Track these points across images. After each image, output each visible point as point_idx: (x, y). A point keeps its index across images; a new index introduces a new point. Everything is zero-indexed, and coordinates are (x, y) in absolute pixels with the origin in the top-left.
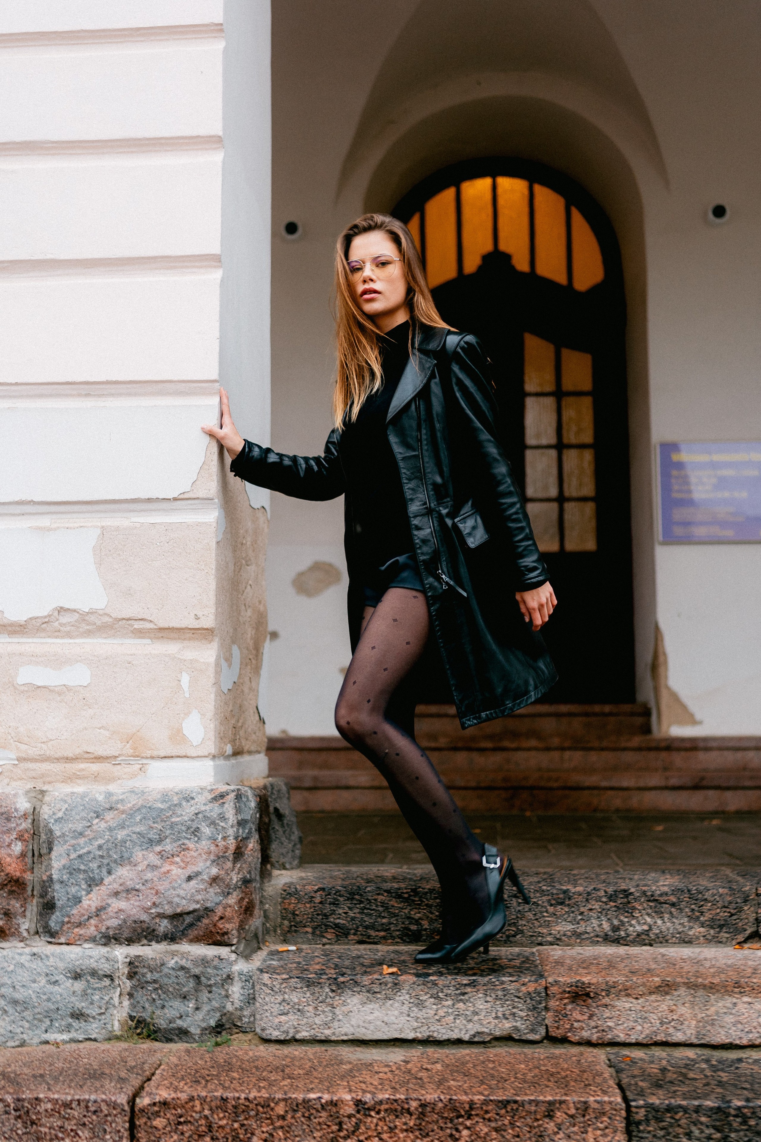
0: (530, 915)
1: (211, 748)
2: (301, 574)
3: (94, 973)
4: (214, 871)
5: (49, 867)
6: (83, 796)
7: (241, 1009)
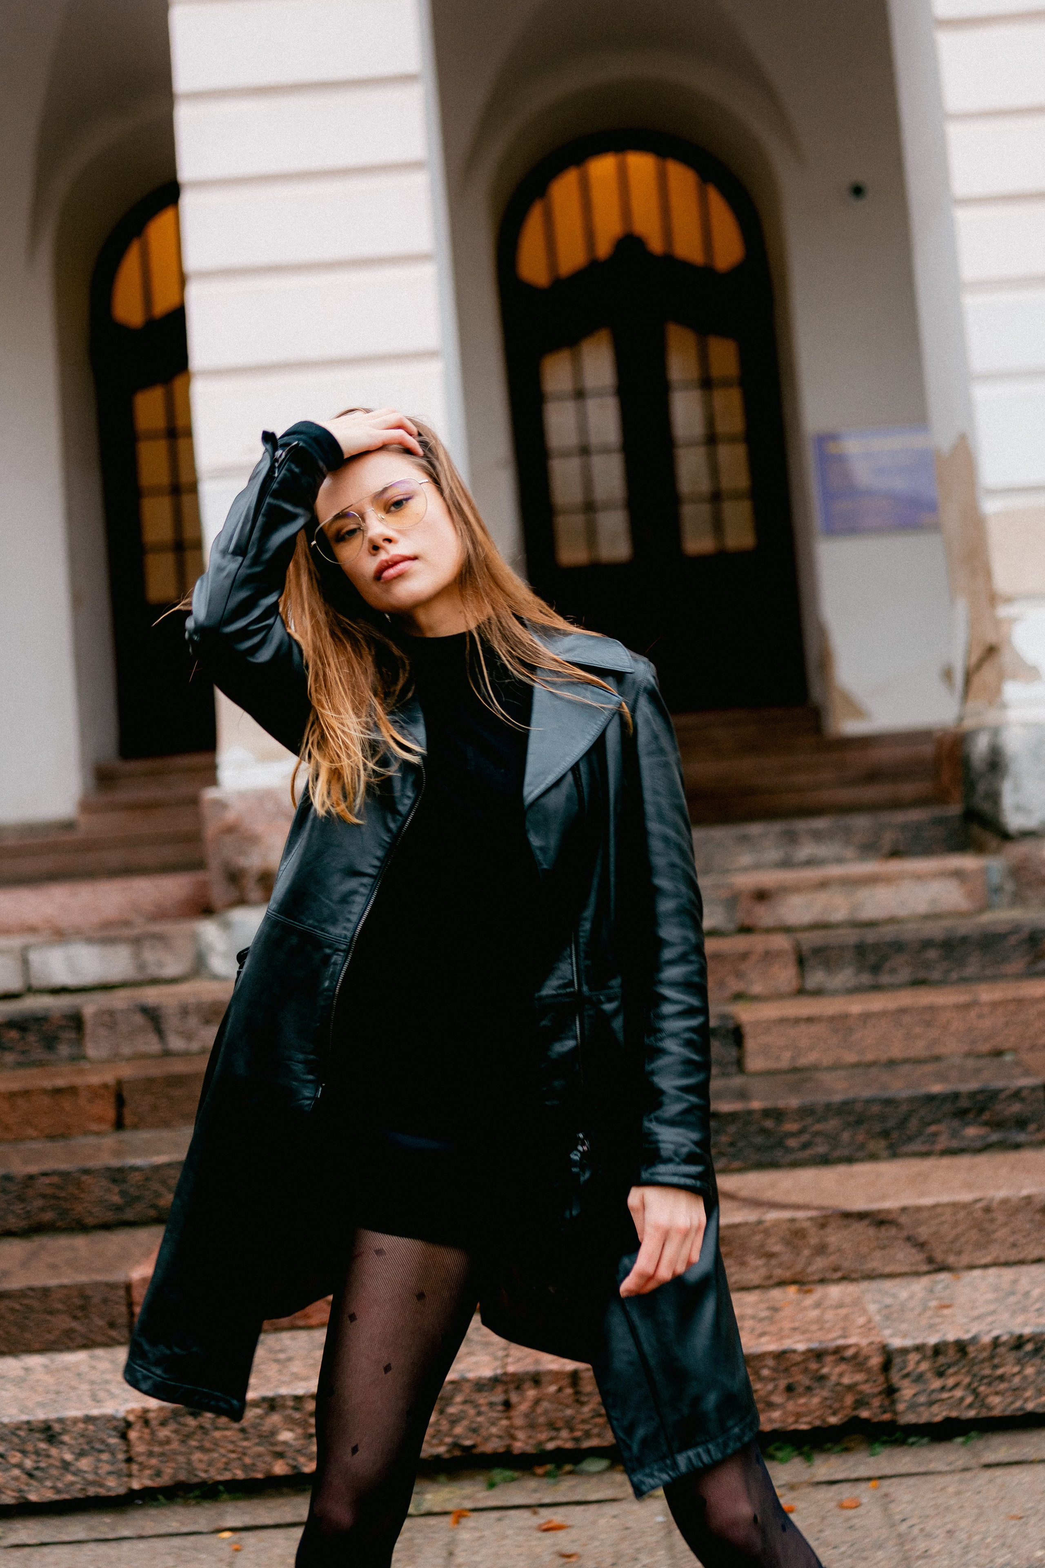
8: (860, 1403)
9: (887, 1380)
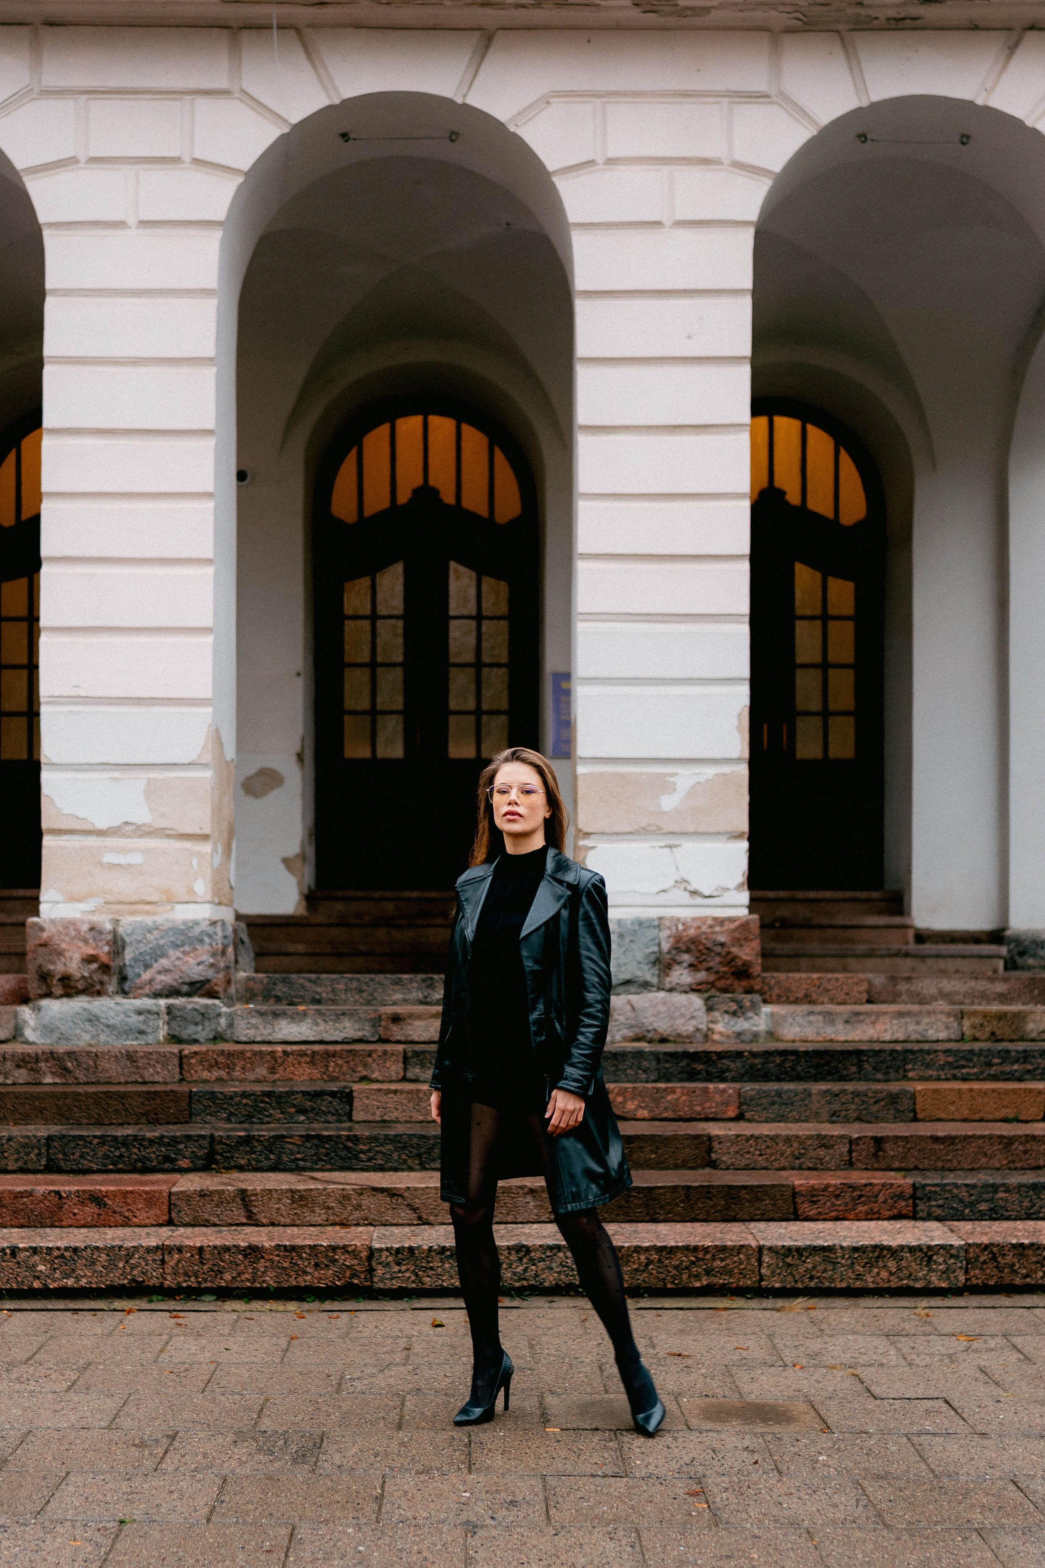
0: (380, 990)
1: (209, 897)
2: (249, 779)
3: (149, 1012)
4: (212, 961)
5: (124, 959)
6: (141, 922)
7: (226, 1030)
8: (354, 1275)
9: (370, 1264)
